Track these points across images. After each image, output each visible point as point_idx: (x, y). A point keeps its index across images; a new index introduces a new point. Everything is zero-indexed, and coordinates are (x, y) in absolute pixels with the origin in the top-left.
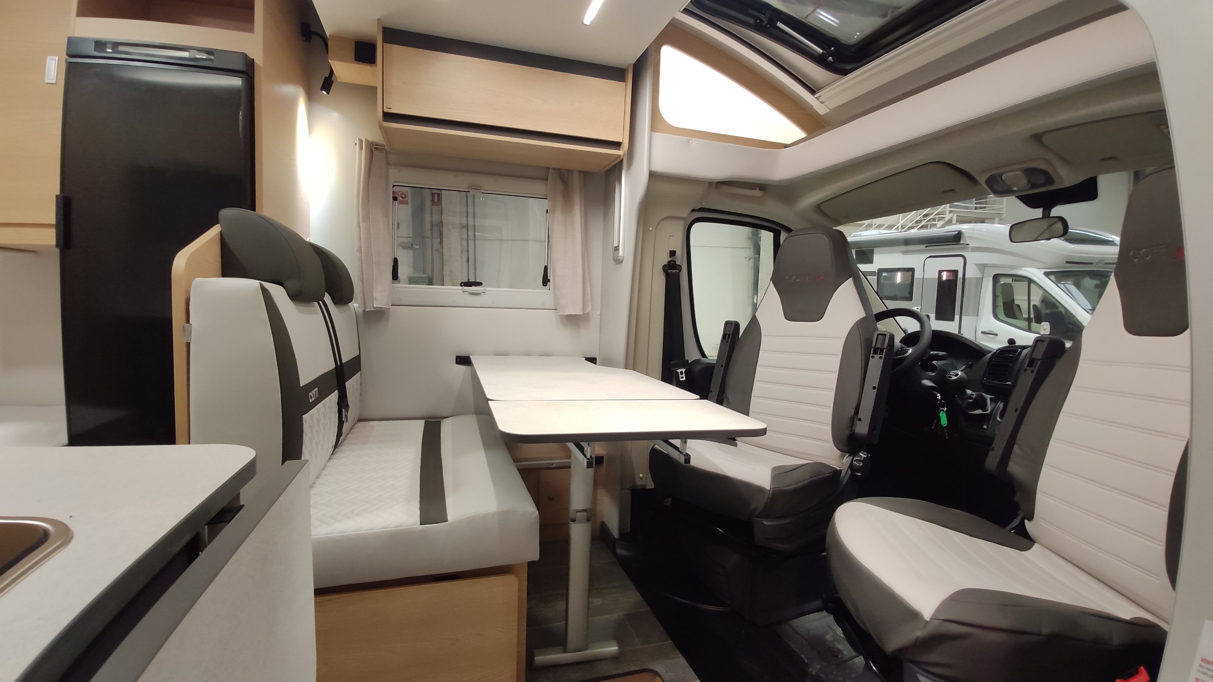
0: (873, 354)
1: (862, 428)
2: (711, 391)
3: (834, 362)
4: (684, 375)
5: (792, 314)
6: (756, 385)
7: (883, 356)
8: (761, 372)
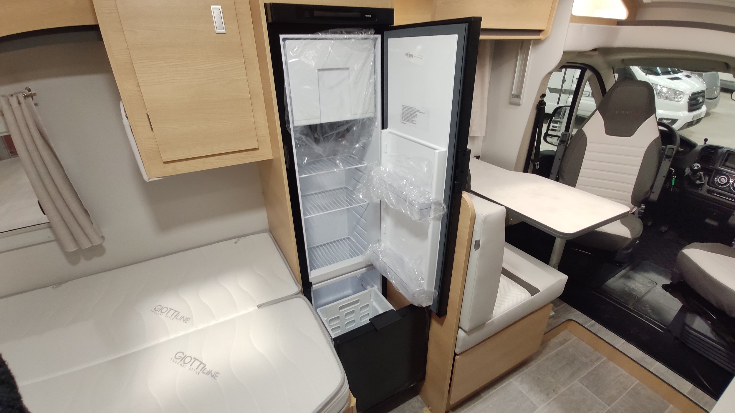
0: (665, 158)
1: (654, 197)
2: (552, 173)
3: (639, 161)
4: (538, 166)
5: (610, 130)
6: (582, 170)
7: (671, 160)
8: (586, 163)
